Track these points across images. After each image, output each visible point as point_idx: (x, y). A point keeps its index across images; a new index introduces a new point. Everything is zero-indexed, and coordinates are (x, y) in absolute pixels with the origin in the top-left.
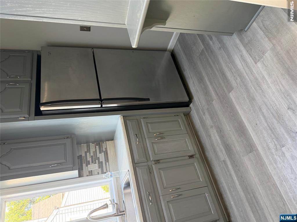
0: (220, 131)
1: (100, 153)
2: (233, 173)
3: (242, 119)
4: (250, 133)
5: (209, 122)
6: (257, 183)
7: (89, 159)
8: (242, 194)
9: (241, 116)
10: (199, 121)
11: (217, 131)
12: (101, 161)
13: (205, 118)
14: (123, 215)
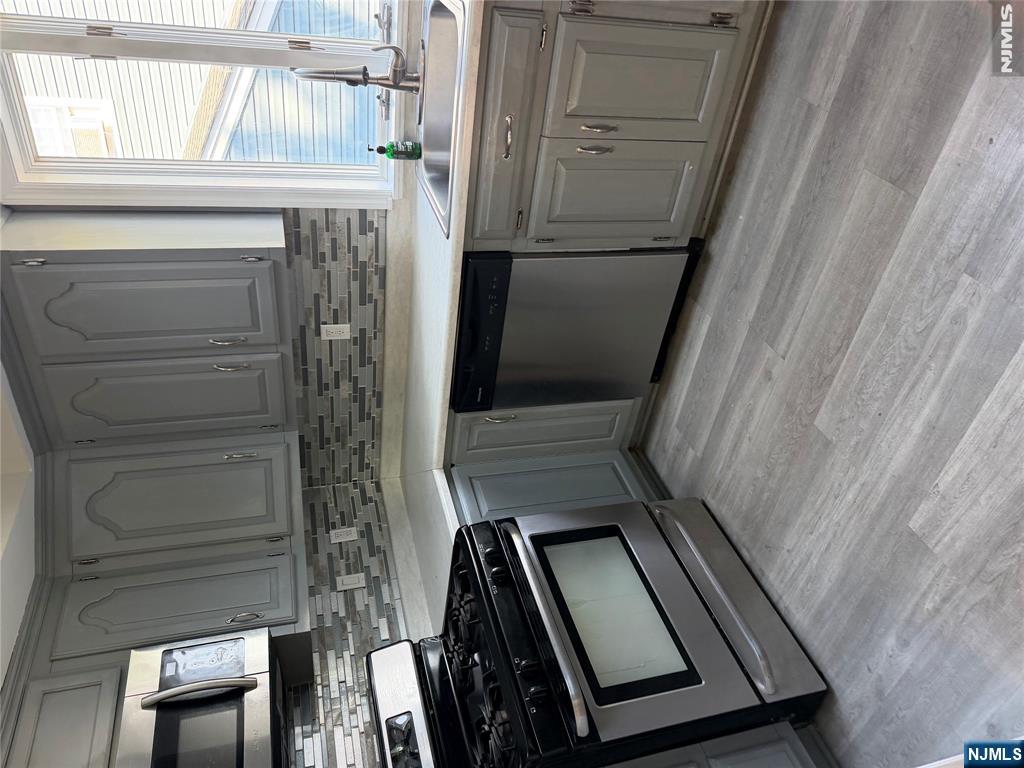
6: (831, 257)
14: (411, 89)
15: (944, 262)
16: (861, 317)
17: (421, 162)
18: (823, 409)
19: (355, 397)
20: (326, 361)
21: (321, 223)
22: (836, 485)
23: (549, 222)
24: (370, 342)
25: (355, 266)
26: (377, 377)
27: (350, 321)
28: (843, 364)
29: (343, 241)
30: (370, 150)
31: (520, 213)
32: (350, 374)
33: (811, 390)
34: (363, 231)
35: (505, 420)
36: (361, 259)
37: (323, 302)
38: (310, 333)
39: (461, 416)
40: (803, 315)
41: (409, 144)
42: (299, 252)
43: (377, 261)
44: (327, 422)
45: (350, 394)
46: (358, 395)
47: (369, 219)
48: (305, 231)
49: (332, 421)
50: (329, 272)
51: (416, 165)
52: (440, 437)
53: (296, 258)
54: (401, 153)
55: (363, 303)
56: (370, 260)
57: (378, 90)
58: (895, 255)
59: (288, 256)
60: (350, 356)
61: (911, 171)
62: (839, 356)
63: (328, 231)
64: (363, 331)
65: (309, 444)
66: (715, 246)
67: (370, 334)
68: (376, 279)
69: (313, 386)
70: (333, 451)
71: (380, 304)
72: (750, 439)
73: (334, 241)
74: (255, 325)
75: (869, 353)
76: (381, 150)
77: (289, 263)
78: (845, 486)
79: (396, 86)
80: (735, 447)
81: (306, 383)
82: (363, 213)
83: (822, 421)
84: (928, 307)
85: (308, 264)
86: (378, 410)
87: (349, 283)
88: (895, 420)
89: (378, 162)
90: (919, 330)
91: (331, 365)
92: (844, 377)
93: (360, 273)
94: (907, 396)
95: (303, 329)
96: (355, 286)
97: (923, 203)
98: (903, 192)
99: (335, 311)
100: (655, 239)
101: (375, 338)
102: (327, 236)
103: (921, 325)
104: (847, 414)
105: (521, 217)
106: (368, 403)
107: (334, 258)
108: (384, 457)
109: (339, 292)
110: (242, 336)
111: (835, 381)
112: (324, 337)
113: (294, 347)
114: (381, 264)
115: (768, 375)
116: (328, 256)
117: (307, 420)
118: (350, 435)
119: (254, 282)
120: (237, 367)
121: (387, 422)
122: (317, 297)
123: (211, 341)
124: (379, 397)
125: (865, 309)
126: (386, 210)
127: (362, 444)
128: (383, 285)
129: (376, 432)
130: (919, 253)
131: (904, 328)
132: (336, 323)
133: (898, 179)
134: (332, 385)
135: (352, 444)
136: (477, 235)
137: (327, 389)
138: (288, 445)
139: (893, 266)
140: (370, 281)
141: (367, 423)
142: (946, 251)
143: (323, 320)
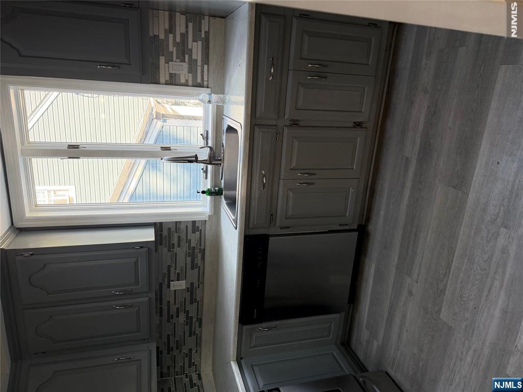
0: (435, 113)
1: (194, 40)
2: (409, 185)
3: (483, 133)
4: (478, 164)
5: (426, 77)
6: (431, 227)
7: (172, 49)
8: (402, 217)
9: (485, 126)
10: (410, 58)
11: (428, 107)
12: (194, 57)
13: (426, 64)
14: (217, 164)
15: (490, 223)
16: (453, 256)
17: (223, 197)
18: (443, 308)
19: (187, 322)
20: (172, 302)
21: (173, 229)
22: (459, 352)
23: (286, 219)
24: (196, 290)
25: (189, 249)
26: (199, 310)
27: (186, 279)
28: (449, 282)
29: (183, 237)
30: (198, 192)
31: (272, 215)
32: (185, 309)
33: (435, 299)
34: (194, 232)
35: (270, 329)
36: (193, 245)
37: (172, 270)
38: (165, 287)
39: (245, 327)
40: (423, 258)
41: (217, 189)
42: (161, 244)
43: (200, 246)
44: (171, 338)
45: (185, 321)
46: (189, 320)
47: (197, 225)
48: (165, 233)
49: (175, 337)
50: (176, 253)
51: (221, 198)
52: (234, 341)
53: (160, 247)
54: (213, 193)
55: (192, 268)
56: (197, 245)
57: (202, 166)
58: (464, 222)
59: (156, 246)
60: (185, 298)
61: (462, 182)
62: (446, 278)
63: (176, 232)
64: (192, 284)
65: (161, 351)
66: (371, 228)
67: (196, 285)
68: (200, 255)
69: (165, 317)
70: (175, 355)
71: (201, 268)
72: (407, 331)
73: (179, 237)
74: (137, 282)
75: (462, 275)
76: (203, 192)
77: (156, 250)
78: (465, 353)
79: (210, 164)
80: (400, 336)
81: (161, 315)
82: (194, 222)
83: (444, 315)
84: (487, 247)
85: (166, 250)
86: (200, 329)
87: (186, 258)
88: (484, 310)
89: (202, 199)
90: (486, 259)
91: (175, 304)
92: (451, 289)
93: (192, 253)
94: (487, 296)
95: (161, 285)
96: (189, 259)
97: (472, 196)
98: (460, 192)
99: (178, 274)
100: (340, 225)
101: (199, 288)
102: (176, 235)
103: (486, 257)
104: (457, 311)
105: (272, 217)
106: (194, 325)
107: (179, 246)
108: (203, 357)
109: (181, 263)
110: (129, 288)
111: (447, 292)
112: (172, 288)
113: (156, 295)
114: (202, 247)
115: (410, 293)
116: (176, 245)
117: (161, 337)
118: (184, 345)
119: (137, 260)
120: (126, 306)
121: (204, 337)
122: (169, 267)
123: (113, 292)
124: (200, 321)
125: (455, 252)
126: (205, 220)
127: (190, 350)
128: (203, 258)
129: (198, 344)
130: (475, 220)
131: (477, 259)
132: (178, 280)
133: (457, 186)
134: (175, 316)
135: (185, 350)
136: (251, 227)
137: (172, 318)
138: (150, 351)
139: (464, 228)
140: (197, 256)
141: (194, 337)
142: (489, 217)
143: (171, 279)
